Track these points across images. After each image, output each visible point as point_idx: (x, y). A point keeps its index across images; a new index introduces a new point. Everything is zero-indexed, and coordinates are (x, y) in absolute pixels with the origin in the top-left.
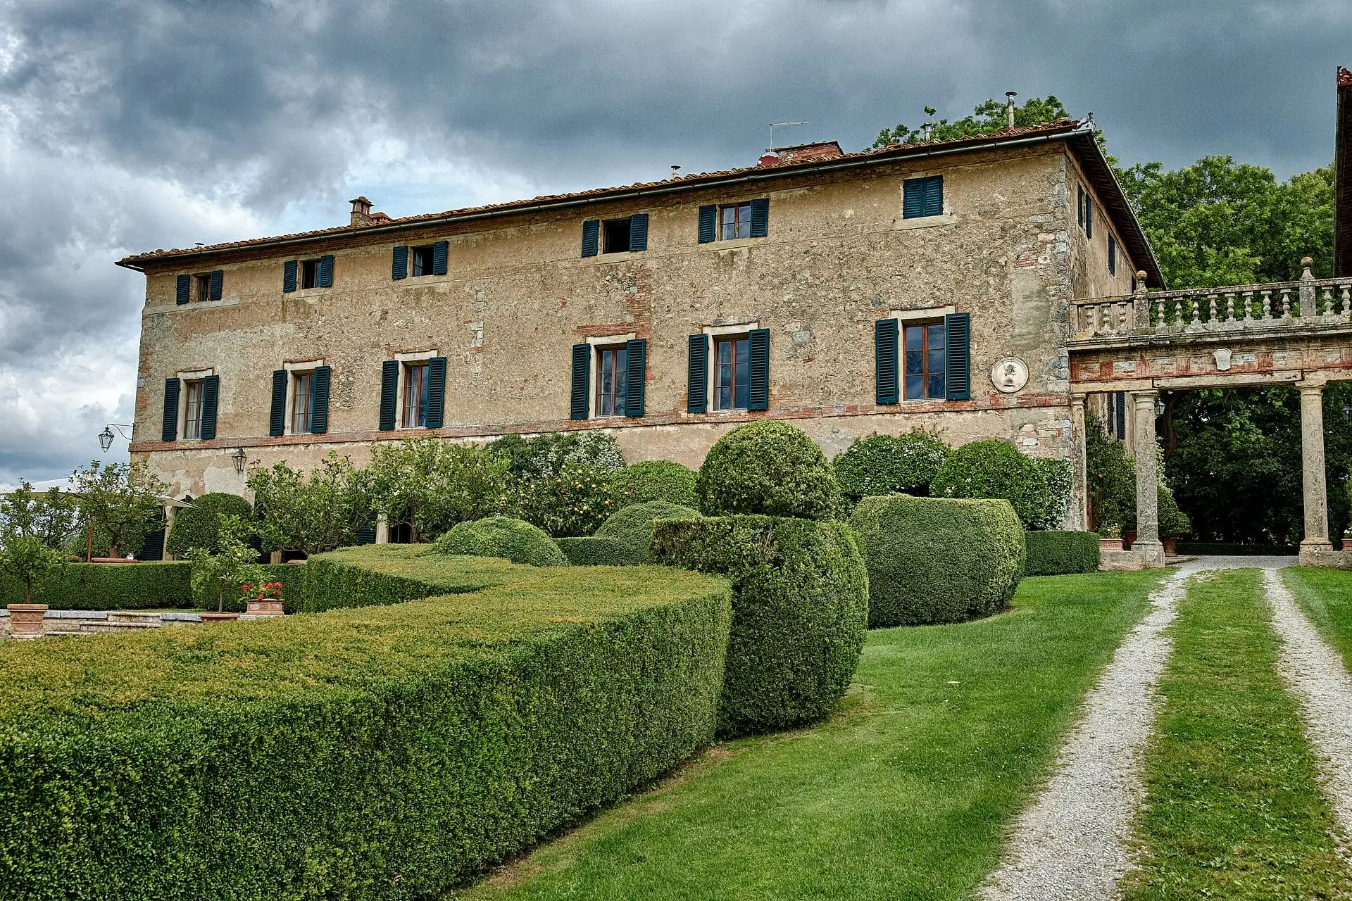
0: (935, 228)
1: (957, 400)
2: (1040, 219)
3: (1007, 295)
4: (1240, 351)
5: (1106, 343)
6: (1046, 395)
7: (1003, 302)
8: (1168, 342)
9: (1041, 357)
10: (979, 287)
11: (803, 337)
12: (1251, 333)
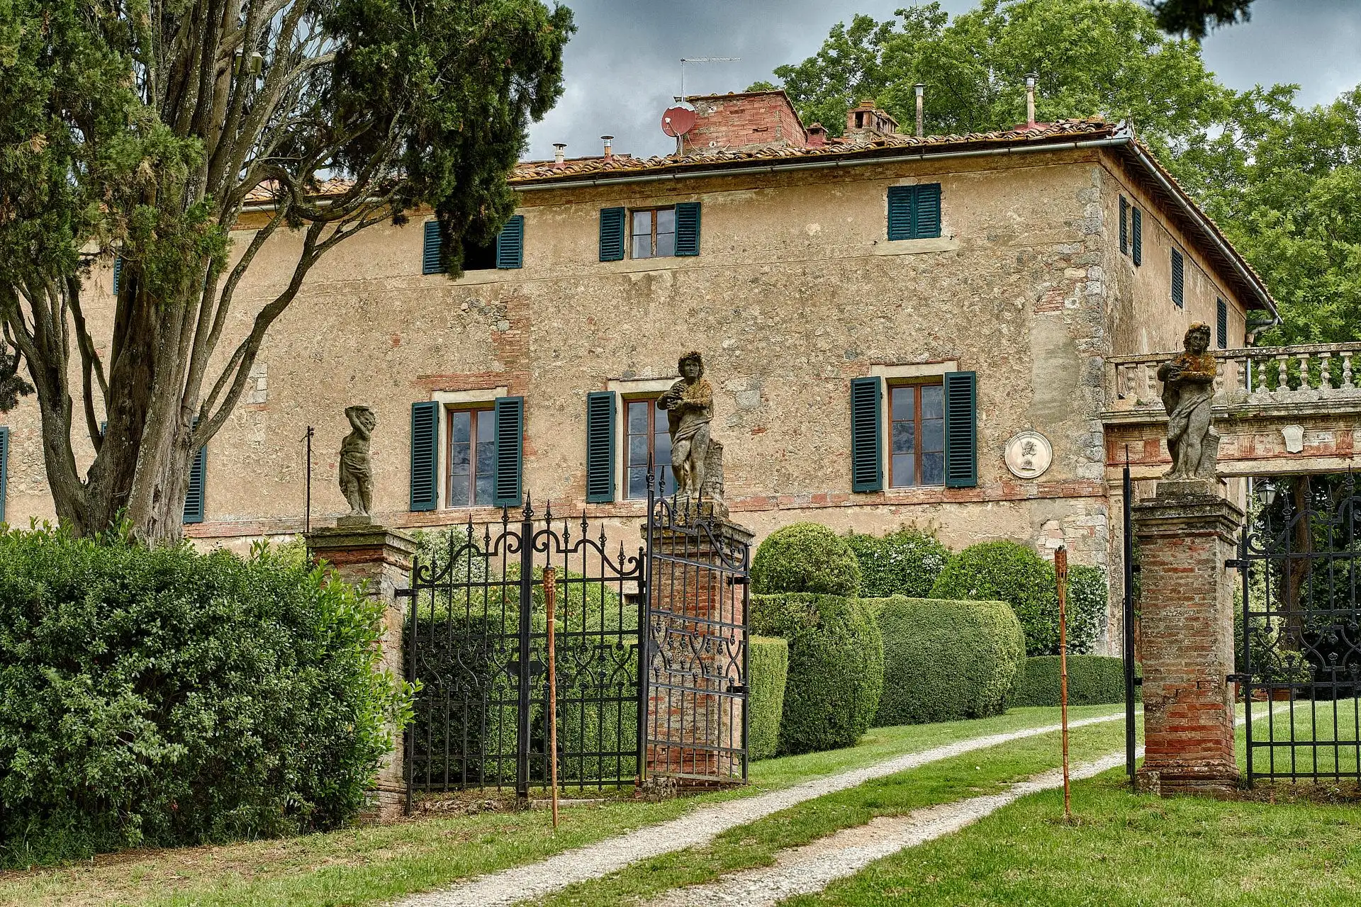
0: (931, 255)
1: (959, 488)
2: (1066, 249)
3: (1025, 350)
4: (1315, 428)
5: (1149, 415)
6: (1074, 482)
7: (1020, 359)
8: (1226, 416)
9: (1069, 432)
10: (989, 337)
11: (750, 399)
12: (1325, 407)
